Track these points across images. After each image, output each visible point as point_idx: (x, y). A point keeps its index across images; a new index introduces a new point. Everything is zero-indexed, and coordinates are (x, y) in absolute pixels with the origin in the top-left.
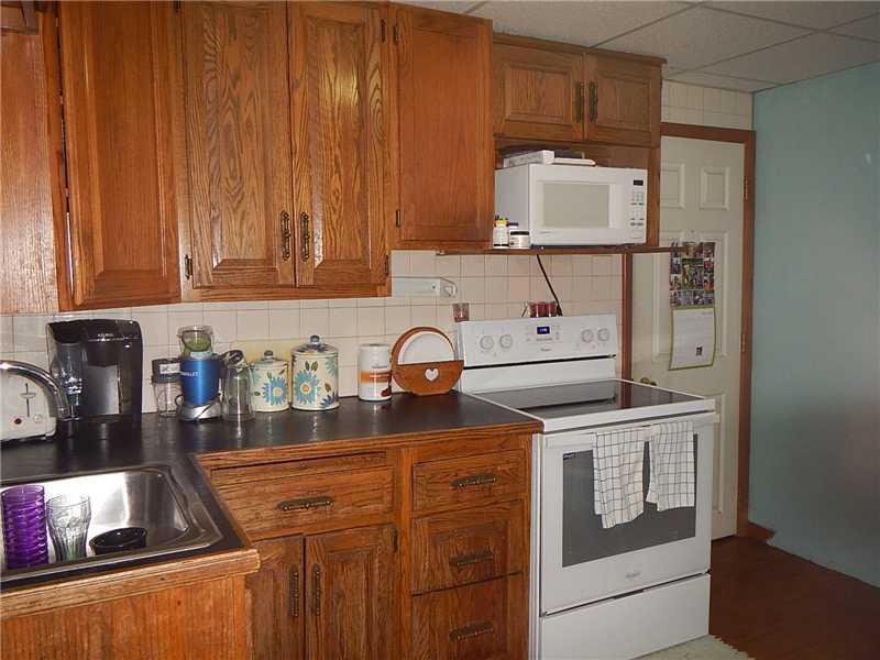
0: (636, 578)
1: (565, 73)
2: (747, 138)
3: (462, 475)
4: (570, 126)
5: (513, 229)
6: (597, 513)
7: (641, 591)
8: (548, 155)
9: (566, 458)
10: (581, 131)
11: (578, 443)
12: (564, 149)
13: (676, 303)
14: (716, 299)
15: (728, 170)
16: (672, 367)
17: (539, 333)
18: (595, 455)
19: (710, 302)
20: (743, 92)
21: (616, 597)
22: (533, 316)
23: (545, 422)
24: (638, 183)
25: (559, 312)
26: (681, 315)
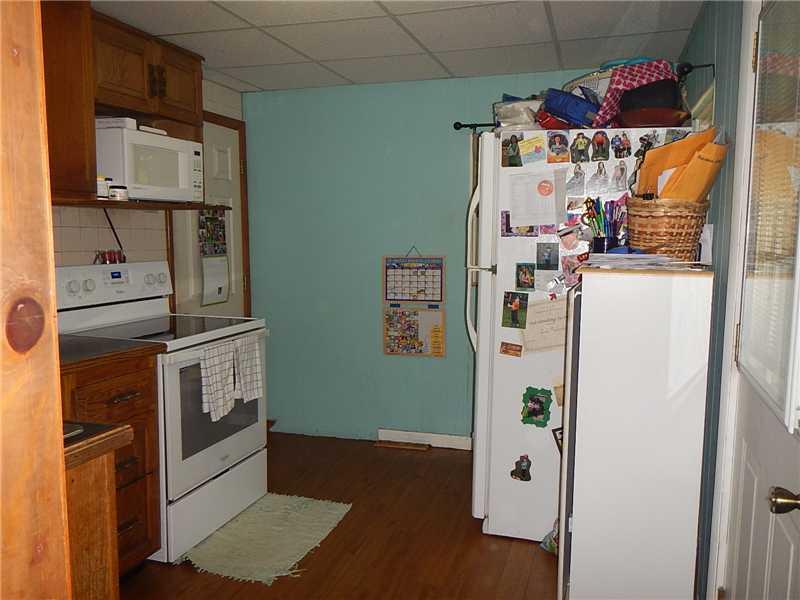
0: (227, 460)
1: (140, 54)
2: (239, 126)
3: (114, 394)
4: (144, 100)
5: (110, 183)
6: (206, 411)
7: (228, 470)
8: (131, 122)
9: (182, 371)
10: (154, 106)
11: (187, 358)
12: (144, 119)
13: (203, 253)
14: (228, 248)
15: (229, 150)
16: (204, 303)
17: (113, 277)
18: (202, 366)
19: (225, 252)
20: (236, 91)
21: (214, 478)
22: (104, 263)
23: (167, 343)
24: (197, 153)
25: (123, 260)
26: (208, 261)
